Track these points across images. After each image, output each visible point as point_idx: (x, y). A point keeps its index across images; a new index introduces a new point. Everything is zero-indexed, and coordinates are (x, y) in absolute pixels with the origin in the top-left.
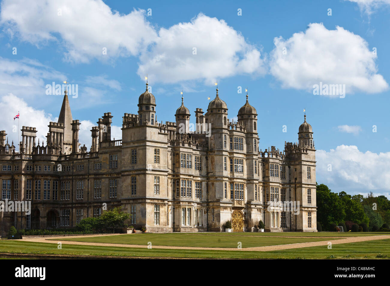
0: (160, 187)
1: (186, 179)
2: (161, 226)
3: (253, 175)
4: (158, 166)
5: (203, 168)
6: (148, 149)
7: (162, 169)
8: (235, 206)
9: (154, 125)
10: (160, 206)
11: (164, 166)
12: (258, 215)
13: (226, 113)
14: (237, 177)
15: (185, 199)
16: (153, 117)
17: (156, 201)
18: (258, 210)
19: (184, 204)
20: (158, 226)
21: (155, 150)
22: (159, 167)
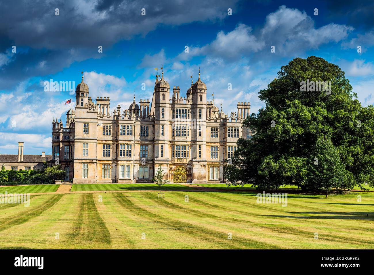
0: (89, 151)
1: (126, 143)
2: (89, 179)
3: (197, 138)
4: (87, 136)
5: (150, 134)
6: (76, 124)
7: (91, 138)
8: (175, 163)
9: (84, 106)
10: (88, 164)
11: (93, 135)
12: (201, 170)
13: (164, 91)
14: (178, 140)
15: (124, 158)
16: (82, 100)
17: (84, 161)
18: (201, 166)
19: (122, 162)
20: (86, 178)
21: (85, 125)
22: (89, 136)
